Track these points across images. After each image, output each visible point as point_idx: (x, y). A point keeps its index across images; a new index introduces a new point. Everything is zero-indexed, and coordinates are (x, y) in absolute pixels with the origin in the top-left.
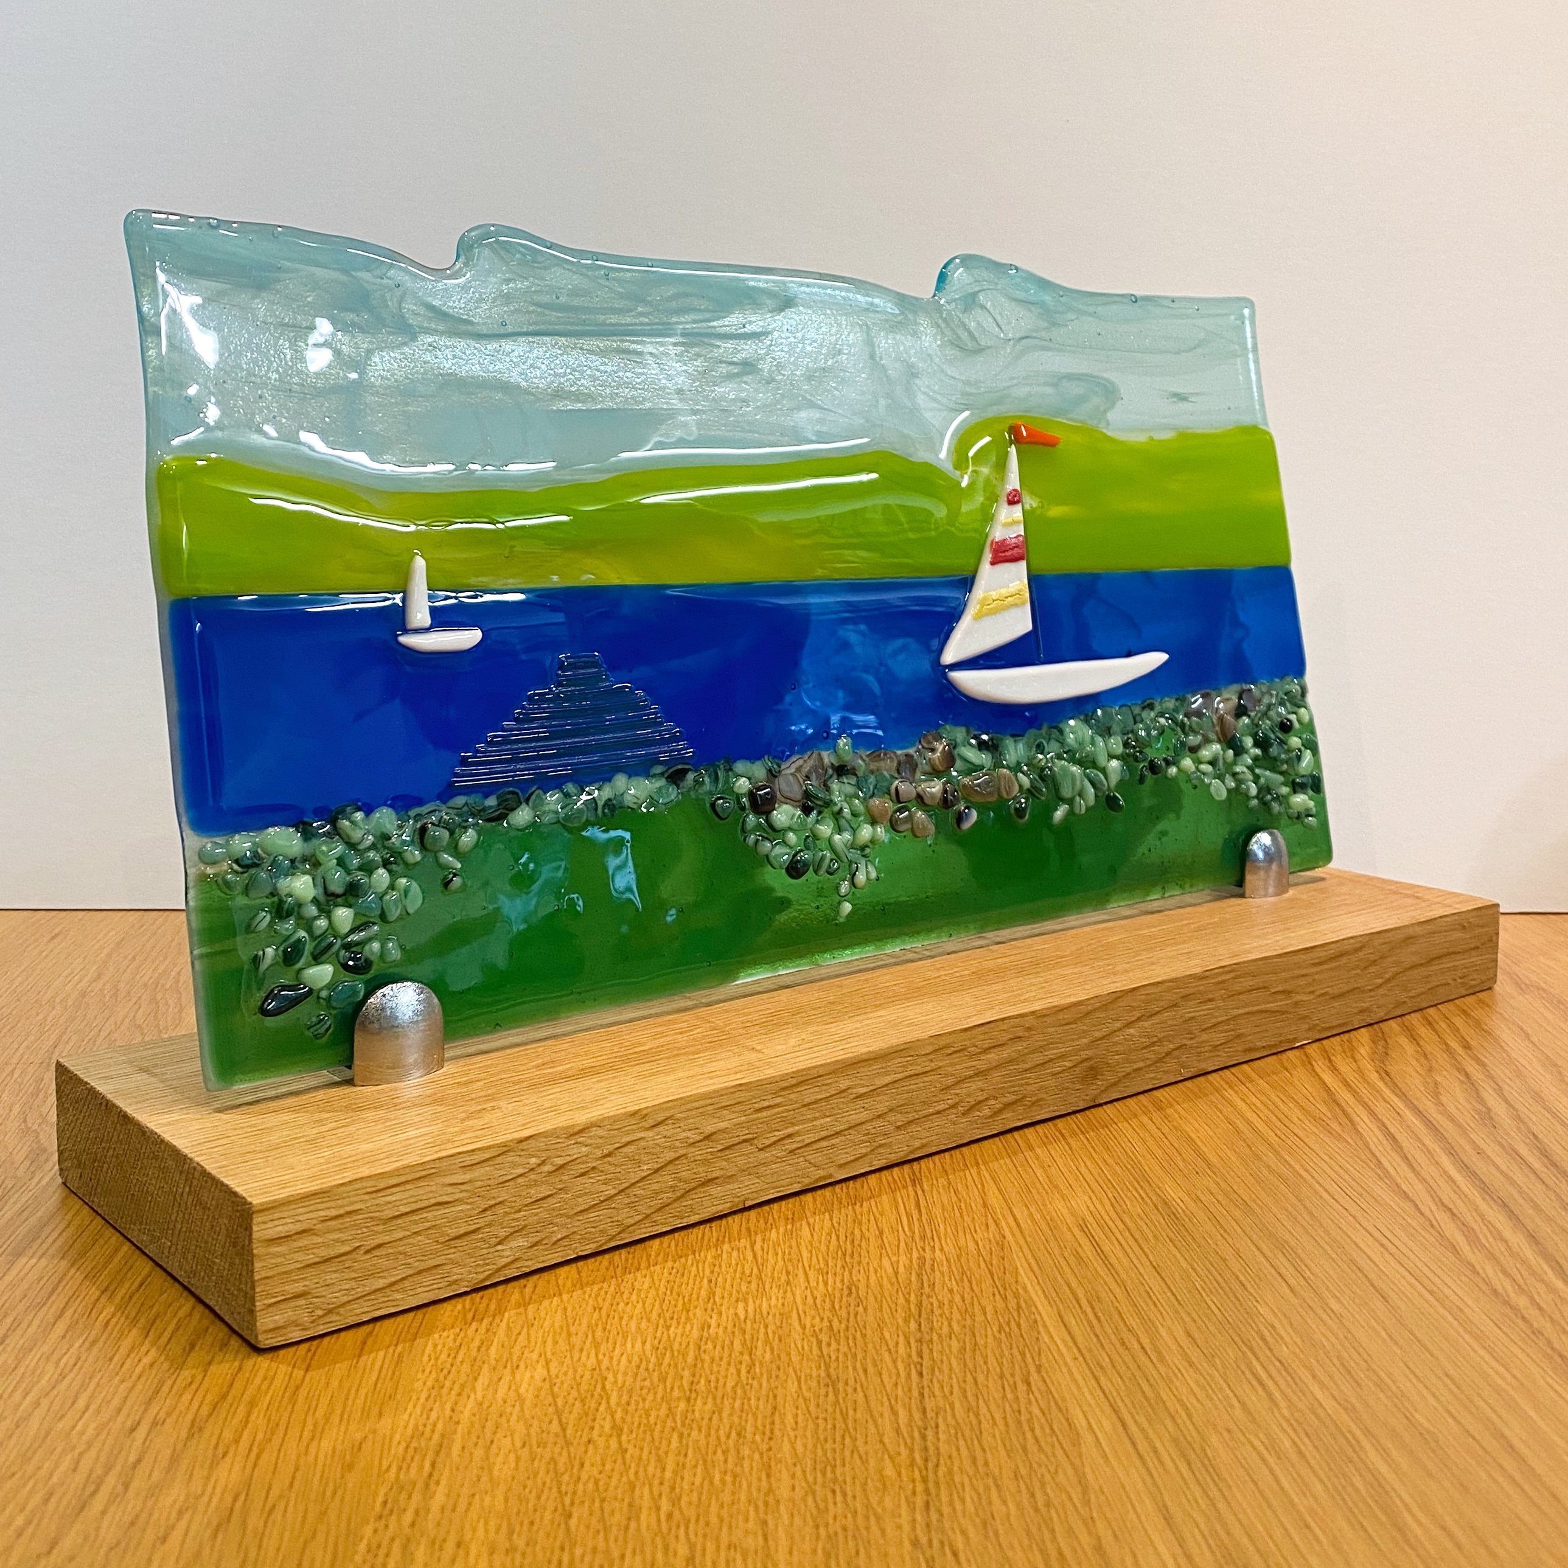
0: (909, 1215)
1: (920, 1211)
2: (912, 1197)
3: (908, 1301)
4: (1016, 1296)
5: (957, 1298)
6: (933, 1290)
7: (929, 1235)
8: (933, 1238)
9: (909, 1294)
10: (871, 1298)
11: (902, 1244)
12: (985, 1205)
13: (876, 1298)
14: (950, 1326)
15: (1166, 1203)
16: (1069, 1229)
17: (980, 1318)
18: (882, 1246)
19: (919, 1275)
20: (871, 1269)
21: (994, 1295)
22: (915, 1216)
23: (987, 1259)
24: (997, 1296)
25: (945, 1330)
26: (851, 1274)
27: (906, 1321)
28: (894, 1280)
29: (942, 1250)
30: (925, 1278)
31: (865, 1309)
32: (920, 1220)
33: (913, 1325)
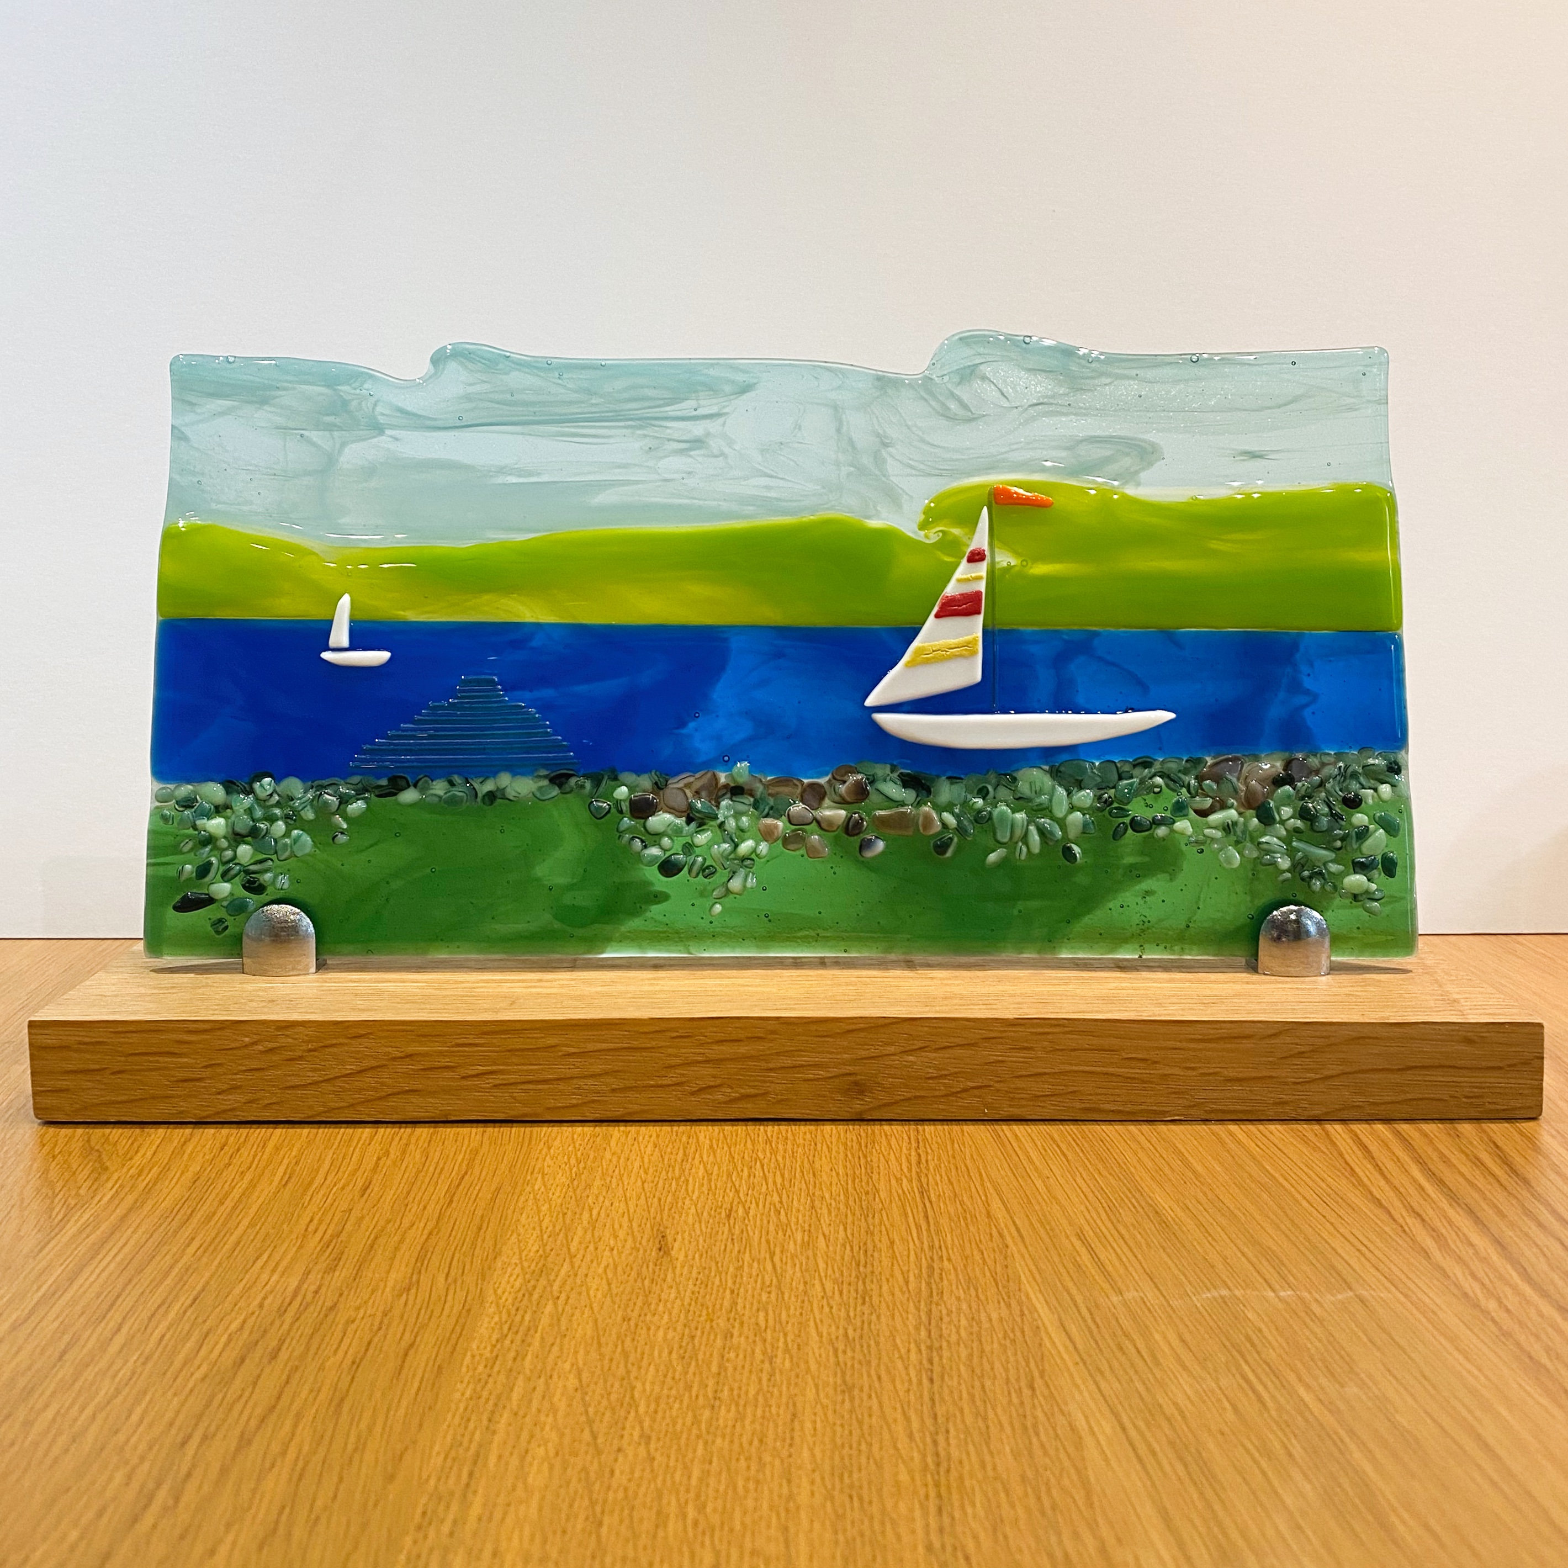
0: (918, 1227)
1: (928, 1223)
2: (920, 1209)
3: (918, 1309)
4: (1020, 1303)
5: (964, 1306)
6: (942, 1298)
7: (937, 1245)
8: (940, 1247)
9: (919, 1301)
10: (883, 1305)
11: (912, 1253)
12: (989, 1215)
13: (888, 1307)
14: (958, 1332)
15: (1157, 1212)
16: (1067, 1237)
17: (986, 1325)
18: (894, 1257)
19: (929, 1284)
20: (883, 1278)
21: (999, 1302)
22: (924, 1227)
23: (992, 1268)
24: (1002, 1304)
25: (954, 1338)
26: (864, 1283)
27: (917, 1329)
28: (905, 1289)
29: (949, 1260)
30: (934, 1287)
31: (878, 1317)
32: (928, 1230)
33: (923, 1333)
